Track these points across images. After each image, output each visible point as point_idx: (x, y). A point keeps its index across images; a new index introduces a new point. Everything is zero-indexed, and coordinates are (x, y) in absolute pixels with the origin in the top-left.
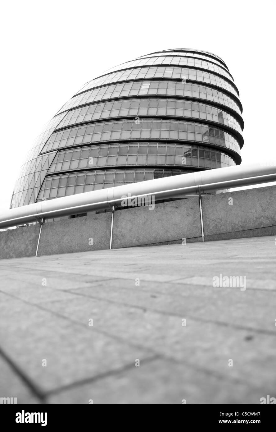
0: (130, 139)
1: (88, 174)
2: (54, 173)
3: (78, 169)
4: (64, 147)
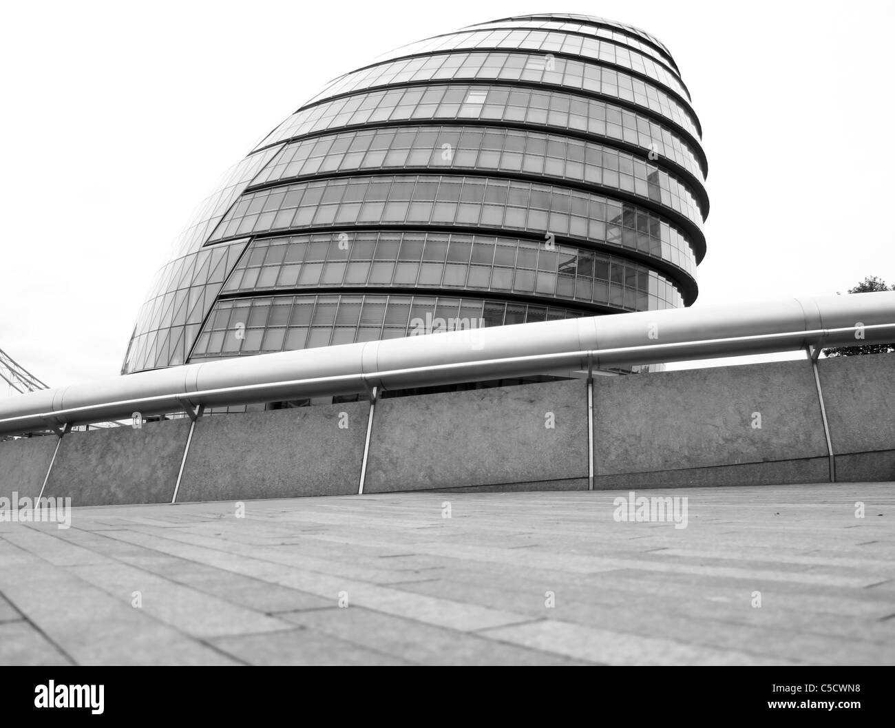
1: (322, 301)
2: (238, 292)
3: (297, 287)
4: (268, 230)
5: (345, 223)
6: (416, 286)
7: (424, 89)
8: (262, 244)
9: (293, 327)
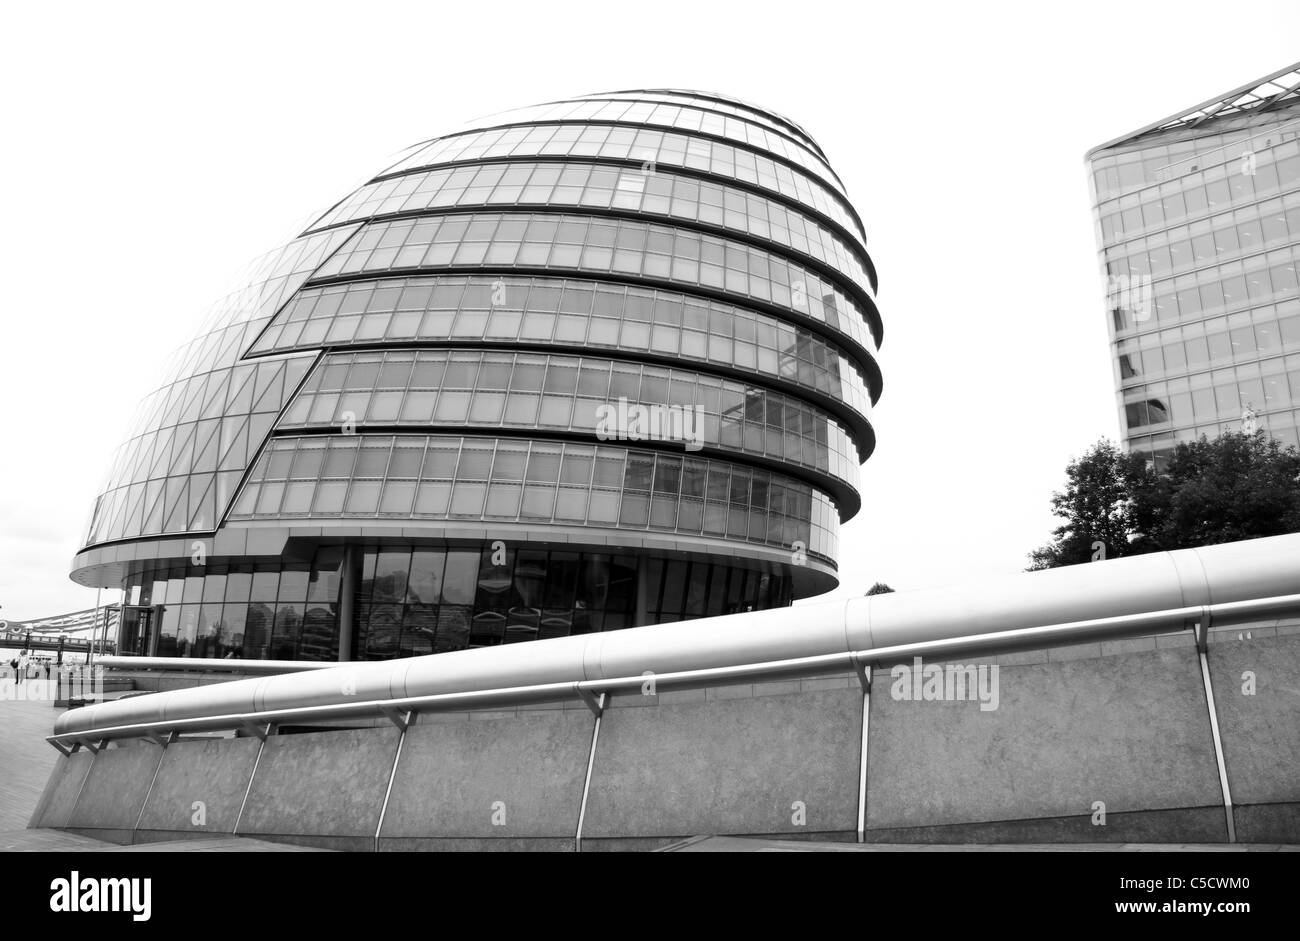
0: (585, 345)
1: (436, 445)
2: (306, 426)
3: (398, 424)
4: (350, 341)
5: (467, 337)
6: (570, 429)
7: (561, 166)
8: (341, 360)
9: (393, 480)
